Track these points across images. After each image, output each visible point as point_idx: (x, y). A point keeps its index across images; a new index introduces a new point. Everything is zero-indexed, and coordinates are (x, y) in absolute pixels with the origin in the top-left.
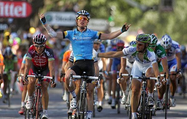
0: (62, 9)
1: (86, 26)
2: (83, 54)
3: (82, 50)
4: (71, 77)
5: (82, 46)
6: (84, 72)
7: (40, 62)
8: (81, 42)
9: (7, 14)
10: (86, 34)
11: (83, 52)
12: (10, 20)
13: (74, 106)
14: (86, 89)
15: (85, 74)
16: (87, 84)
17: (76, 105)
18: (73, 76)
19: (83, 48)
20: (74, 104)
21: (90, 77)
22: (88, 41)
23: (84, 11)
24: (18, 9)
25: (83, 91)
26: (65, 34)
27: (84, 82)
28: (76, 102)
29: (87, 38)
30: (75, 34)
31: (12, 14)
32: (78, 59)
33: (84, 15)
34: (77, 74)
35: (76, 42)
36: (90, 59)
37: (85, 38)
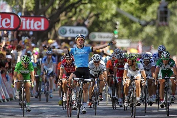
0: (75, 24)
1: (83, 45)
2: (82, 63)
3: (81, 61)
4: (73, 79)
5: (81, 58)
6: (82, 76)
7: (70, 70)
8: (80, 55)
9: (28, 28)
10: (83, 50)
11: (82, 62)
12: (31, 33)
13: (74, 98)
14: (83, 87)
15: (82, 77)
16: (84, 84)
17: (76, 98)
18: (74, 78)
19: (82, 60)
20: (75, 97)
21: (86, 79)
22: (85, 55)
23: (81, 34)
24: (38, 23)
25: (81, 89)
26: (69, 50)
27: (81, 82)
28: (76, 96)
29: (84, 52)
30: (76, 50)
31: (32, 28)
32: (78, 67)
33: (81, 37)
34: (77, 77)
35: (77, 55)
36: (86, 67)
37: (82, 53)
